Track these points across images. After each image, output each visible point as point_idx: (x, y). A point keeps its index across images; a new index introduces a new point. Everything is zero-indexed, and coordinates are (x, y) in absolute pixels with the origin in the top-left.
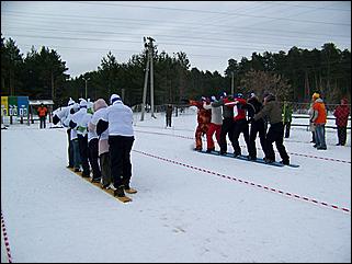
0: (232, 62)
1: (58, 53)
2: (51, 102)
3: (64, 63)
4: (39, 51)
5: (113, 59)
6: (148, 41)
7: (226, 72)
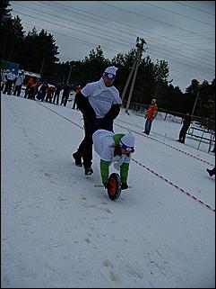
0: (195, 82)
1: (54, 38)
2: (39, 76)
3: (57, 47)
4: (38, 33)
5: (100, 53)
6: (140, 42)
7: (189, 89)
